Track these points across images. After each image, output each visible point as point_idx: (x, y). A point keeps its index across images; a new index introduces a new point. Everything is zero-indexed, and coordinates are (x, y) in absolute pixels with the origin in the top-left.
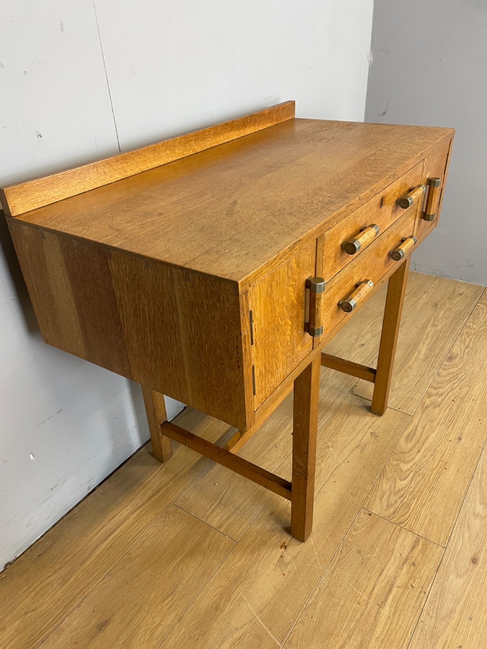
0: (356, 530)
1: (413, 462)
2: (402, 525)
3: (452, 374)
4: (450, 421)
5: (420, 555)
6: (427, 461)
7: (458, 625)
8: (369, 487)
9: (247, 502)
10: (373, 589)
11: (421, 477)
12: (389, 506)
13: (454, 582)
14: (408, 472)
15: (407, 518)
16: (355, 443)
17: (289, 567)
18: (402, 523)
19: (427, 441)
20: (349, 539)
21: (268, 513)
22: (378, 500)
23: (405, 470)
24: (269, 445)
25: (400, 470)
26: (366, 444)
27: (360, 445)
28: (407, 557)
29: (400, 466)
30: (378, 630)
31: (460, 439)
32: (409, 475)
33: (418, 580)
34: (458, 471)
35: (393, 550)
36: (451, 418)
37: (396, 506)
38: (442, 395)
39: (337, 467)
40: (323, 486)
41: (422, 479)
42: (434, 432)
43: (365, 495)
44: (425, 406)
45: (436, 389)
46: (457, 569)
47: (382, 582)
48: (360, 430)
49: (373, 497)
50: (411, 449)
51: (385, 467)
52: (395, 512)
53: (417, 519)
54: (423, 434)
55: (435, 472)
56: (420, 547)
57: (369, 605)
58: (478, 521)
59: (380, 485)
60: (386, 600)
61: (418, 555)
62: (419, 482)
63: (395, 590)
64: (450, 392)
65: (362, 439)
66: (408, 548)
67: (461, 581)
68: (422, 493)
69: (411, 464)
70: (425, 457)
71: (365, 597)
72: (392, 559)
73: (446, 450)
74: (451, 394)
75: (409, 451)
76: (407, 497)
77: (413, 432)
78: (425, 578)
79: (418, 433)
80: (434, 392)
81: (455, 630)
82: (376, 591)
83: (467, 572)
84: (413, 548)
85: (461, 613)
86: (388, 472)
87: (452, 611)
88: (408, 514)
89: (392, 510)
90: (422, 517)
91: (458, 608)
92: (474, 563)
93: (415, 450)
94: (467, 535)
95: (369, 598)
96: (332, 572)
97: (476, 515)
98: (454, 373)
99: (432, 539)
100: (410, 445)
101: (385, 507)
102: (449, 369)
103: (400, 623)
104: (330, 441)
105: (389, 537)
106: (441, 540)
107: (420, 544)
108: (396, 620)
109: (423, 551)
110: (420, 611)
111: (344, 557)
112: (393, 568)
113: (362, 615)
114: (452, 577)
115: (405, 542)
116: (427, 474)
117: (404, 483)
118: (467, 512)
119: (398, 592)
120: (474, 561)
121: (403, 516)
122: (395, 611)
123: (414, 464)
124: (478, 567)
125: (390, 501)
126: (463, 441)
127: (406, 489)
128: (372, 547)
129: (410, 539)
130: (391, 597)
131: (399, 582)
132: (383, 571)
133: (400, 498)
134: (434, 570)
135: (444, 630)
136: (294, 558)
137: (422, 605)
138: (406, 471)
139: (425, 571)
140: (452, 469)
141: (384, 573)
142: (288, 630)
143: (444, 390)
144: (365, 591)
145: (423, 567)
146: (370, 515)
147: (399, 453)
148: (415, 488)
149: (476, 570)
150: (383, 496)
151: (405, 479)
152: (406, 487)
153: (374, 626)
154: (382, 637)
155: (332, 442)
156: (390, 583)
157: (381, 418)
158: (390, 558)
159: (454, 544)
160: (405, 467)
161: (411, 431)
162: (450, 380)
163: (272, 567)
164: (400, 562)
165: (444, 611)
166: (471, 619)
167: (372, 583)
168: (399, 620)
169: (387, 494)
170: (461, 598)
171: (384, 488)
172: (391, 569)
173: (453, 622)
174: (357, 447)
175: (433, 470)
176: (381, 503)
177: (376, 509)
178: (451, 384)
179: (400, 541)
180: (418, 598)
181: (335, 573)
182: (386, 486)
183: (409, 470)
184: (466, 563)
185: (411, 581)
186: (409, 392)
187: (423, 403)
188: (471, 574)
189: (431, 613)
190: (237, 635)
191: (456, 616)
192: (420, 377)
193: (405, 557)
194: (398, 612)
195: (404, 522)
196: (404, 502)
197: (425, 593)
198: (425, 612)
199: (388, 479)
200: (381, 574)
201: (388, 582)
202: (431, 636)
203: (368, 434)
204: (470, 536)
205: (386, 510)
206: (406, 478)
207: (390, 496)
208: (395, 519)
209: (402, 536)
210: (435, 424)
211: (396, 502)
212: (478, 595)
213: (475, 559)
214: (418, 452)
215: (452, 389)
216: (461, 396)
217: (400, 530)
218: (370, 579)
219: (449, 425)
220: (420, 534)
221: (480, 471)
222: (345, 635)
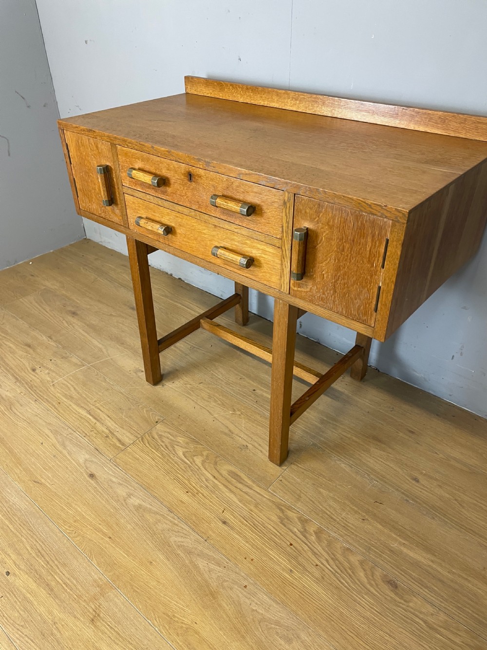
0: (147, 411)
1: (202, 467)
2: (140, 439)
3: (350, 569)
4: (254, 524)
5: (112, 443)
6: (200, 480)
7: (54, 447)
8: (183, 428)
9: (190, 359)
10: (101, 410)
11: (183, 468)
12: (160, 436)
13: (82, 457)
14: (191, 460)
15: (145, 445)
16: (236, 431)
17: (134, 374)
18: (142, 439)
19: (227, 490)
20: (141, 406)
21: (178, 368)
22: (168, 430)
23: (195, 458)
24: (244, 375)
25: (194, 454)
26: (232, 438)
27: (232, 433)
28: (114, 435)
29: (199, 456)
30: (75, 407)
31: (224, 523)
32: (188, 460)
33: (95, 435)
34: (181, 501)
35: (123, 428)
36: (259, 527)
37: (159, 441)
38: (305, 536)
39: (209, 412)
40: (193, 401)
41: (181, 468)
42: (240, 502)
43: (176, 423)
44: (283, 508)
45: (316, 533)
46: (92, 461)
47: (103, 416)
48: (252, 439)
49: (172, 429)
50: (218, 471)
51: (202, 445)
52: (153, 438)
53: (142, 451)
54: (238, 490)
55: (187, 482)
56: (118, 444)
57: (92, 406)
58: (124, 494)
59: (183, 436)
60: (90, 414)
61: (113, 442)
62: (178, 465)
63: (94, 421)
64: (309, 547)
65: (240, 437)
66: (120, 436)
67: (81, 461)
68: (167, 463)
69: (200, 465)
70: (206, 480)
71: (98, 405)
72: (117, 426)
73: (211, 502)
74: (306, 548)
75: (216, 469)
76: (164, 450)
77: (242, 481)
78: (94, 440)
79: (240, 486)
80: (312, 529)
81: (53, 445)
82: (99, 411)
83: (86, 467)
84: (119, 441)
85: (61, 452)
86: (195, 446)
87: (65, 447)
88: (148, 446)
89: (156, 437)
90: (142, 454)
91: (65, 452)
92: (90, 475)
93: (217, 475)
94: (114, 479)
95: (96, 407)
96: (121, 393)
97: (129, 495)
98: (353, 572)
99: (121, 455)
100: (225, 473)
101: (160, 433)
102: (365, 570)
103: (73, 418)
104: (241, 413)
105: (133, 428)
106: (118, 460)
107: (121, 446)
108: (76, 416)
109: (115, 446)
110: (75, 430)
111: (129, 401)
112: (109, 424)
113: (88, 401)
114: (87, 456)
115: (127, 437)
116: (186, 474)
117: (181, 454)
118: (135, 489)
119: (92, 422)
120: (92, 476)
121: (148, 443)
122: (81, 418)
123: (200, 468)
124: (86, 476)
125: (164, 438)
126: (220, 524)
127: (174, 453)
128: (130, 417)
129: (127, 441)
130: (91, 417)
131: (98, 424)
132: (111, 418)
133: (166, 446)
134: (97, 447)
135: (56, 439)
136: (139, 377)
137: (77, 432)
138: (193, 459)
139: (99, 442)
140: (185, 498)
141: (109, 419)
142: (96, 369)
143: (314, 542)
144: (102, 406)
145: (103, 441)
146: (157, 422)
147: (216, 460)
148: (173, 460)
149: (84, 474)
150: (171, 435)
151: (184, 455)
152: (176, 453)
153: (78, 405)
154: (70, 407)
155: (240, 415)
156: (100, 420)
157: (267, 459)
158: (117, 425)
159: (111, 467)
160: (198, 460)
161: (244, 480)
162: (337, 559)
163: (137, 366)
164: (112, 429)
165: (67, 443)
166: (54, 456)
167: (105, 411)
168: (75, 417)
169: (173, 438)
170: (70, 456)
171: (179, 438)
172: (110, 423)
173: (58, 446)
174: (230, 431)
175: (189, 481)
176: (165, 432)
177: (159, 426)
178: (328, 557)
179: (128, 434)
180: (83, 431)
181: (120, 394)
182: (181, 440)
183: (194, 462)
184: (93, 469)
185: (96, 432)
186: (311, 500)
187: (290, 508)
188: (83, 469)
189: (70, 435)
190: (104, 350)
191: (61, 448)
192: (343, 525)
193: (115, 433)
194: (80, 419)
195: (143, 442)
196: (161, 447)
197: (84, 436)
198: (72, 432)
199: (187, 443)
200: (109, 417)
201: (101, 418)
202: (57, 431)
203: (245, 443)
204: (113, 482)
205: (157, 433)
206: (185, 457)
207: (171, 440)
208: (147, 436)
209: (132, 437)
210: (252, 508)
211: (163, 442)
212: (67, 468)
213: (93, 476)
214: (215, 477)
215: (315, 554)
216: (300, 559)
217: (137, 437)
218: (109, 411)
219: (249, 522)
220: (128, 448)
221: (176, 522)
222: (81, 391)
